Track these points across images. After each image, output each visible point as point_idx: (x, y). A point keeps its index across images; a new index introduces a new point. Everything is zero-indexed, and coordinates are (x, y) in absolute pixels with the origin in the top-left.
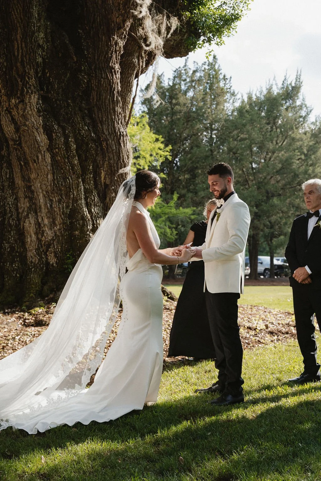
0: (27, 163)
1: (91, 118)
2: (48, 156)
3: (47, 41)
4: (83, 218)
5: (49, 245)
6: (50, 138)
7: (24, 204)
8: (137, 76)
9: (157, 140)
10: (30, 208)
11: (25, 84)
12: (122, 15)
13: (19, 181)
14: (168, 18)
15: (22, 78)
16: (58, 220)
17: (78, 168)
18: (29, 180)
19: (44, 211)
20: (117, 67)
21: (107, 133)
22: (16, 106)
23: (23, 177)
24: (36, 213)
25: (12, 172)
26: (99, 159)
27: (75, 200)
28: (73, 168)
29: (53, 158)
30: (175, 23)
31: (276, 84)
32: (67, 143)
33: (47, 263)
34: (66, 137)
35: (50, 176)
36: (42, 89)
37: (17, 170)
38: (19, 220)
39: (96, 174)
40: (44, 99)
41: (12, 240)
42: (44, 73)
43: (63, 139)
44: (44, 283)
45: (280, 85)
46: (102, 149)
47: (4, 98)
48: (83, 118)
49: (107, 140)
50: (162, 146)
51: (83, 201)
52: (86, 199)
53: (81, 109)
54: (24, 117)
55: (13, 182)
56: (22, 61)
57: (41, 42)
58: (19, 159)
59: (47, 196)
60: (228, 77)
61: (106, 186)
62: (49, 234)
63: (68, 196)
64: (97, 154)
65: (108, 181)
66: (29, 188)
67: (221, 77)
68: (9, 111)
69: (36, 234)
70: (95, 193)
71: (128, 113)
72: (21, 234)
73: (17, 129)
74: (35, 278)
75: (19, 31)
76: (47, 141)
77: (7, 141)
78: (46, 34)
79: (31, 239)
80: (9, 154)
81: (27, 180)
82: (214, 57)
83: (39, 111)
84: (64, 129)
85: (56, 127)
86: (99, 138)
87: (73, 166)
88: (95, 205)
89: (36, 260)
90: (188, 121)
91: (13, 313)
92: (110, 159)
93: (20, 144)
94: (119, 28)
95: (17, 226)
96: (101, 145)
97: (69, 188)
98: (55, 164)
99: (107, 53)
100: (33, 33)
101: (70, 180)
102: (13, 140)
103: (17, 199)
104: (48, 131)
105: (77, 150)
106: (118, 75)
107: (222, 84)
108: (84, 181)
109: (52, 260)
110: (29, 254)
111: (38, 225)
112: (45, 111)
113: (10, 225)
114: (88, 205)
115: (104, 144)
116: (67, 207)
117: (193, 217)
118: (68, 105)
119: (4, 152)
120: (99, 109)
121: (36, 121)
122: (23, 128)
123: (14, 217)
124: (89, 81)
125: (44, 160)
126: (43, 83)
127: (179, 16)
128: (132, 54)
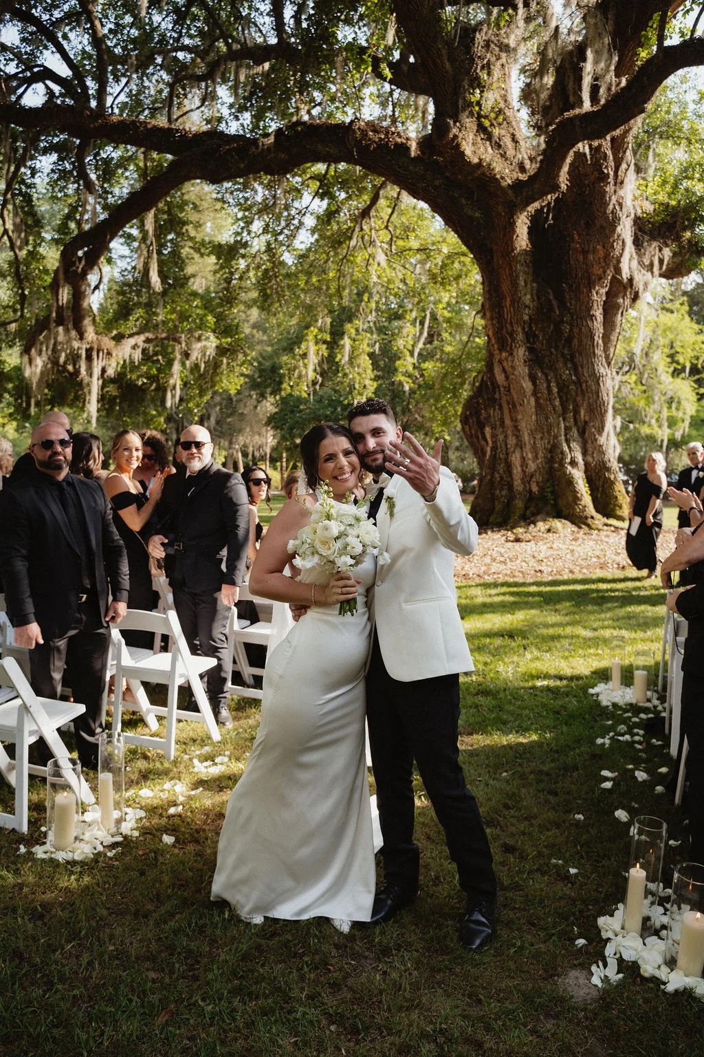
0: (514, 406)
1: (572, 362)
2: (532, 401)
3: (534, 301)
4: (562, 453)
5: (532, 476)
6: (534, 384)
7: (512, 441)
8: (622, 314)
10: (517, 445)
11: (513, 340)
12: (603, 267)
13: (508, 422)
14: (660, 250)
15: (511, 335)
16: (541, 454)
17: (559, 409)
18: (516, 421)
19: (528, 447)
20: (598, 313)
21: (586, 375)
22: (506, 359)
23: (512, 418)
24: (521, 448)
25: (502, 414)
26: (579, 399)
27: (556, 437)
28: (554, 409)
29: (537, 401)
30: (667, 253)
32: (549, 388)
33: (530, 491)
34: (549, 382)
35: (534, 417)
36: (528, 341)
37: (506, 411)
38: (507, 454)
39: (576, 412)
40: (531, 350)
41: (501, 471)
42: (530, 327)
43: (545, 385)
44: (526, 508)
46: (582, 390)
47: (497, 352)
48: (565, 364)
49: (586, 382)
51: (563, 437)
52: (566, 435)
53: (563, 355)
54: (513, 367)
55: (503, 422)
56: (511, 322)
57: (528, 303)
58: (508, 403)
59: (532, 434)
61: (586, 422)
62: (532, 466)
63: (549, 432)
64: (577, 395)
65: (587, 419)
66: (516, 427)
68: (500, 362)
69: (522, 466)
70: (574, 430)
72: (509, 466)
73: (507, 378)
74: (519, 503)
75: (508, 299)
76: (532, 387)
77: (499, 386)
78: (532, 295)
79: (517, 471)
80: (501, 398)
81: (514, 420)
83: (525, 362)
84: (546, 375)
85: (540, 374)
86: (579, 379)
87: (554, 407)
88: (574, 441)
89: (521, 488)
91: (499, 531)
92: (589, 398)
93: (509, 391)
94: (600, 278)
95: (506, 460)
96: (581, 386)
97: (550, 427)
98: (539, 406)
99: (588, 303)
100: (520, 298)
101: (551, 420)
102: (504, 386)
103: (506, 436)
104: (533, 378)
105: (558, 393)
106: (601, 320)
108: (564, 420)
109: (535, 489)
110: (516, 483)
111: (523, 458)
112: (530, 360)
113: (500, 459)
114: (568, 441)
115: (584, 385)
116: (549, 443)
118: (552, 353)
119: (497, 396)
120: (580, 354)
121: (522, 370)
122: (511, 377)
123: (504, 451)
124: (571, 330)
125: (529, 403)
126: (530, 337)
127: (678, 238)
128: (616, 296)
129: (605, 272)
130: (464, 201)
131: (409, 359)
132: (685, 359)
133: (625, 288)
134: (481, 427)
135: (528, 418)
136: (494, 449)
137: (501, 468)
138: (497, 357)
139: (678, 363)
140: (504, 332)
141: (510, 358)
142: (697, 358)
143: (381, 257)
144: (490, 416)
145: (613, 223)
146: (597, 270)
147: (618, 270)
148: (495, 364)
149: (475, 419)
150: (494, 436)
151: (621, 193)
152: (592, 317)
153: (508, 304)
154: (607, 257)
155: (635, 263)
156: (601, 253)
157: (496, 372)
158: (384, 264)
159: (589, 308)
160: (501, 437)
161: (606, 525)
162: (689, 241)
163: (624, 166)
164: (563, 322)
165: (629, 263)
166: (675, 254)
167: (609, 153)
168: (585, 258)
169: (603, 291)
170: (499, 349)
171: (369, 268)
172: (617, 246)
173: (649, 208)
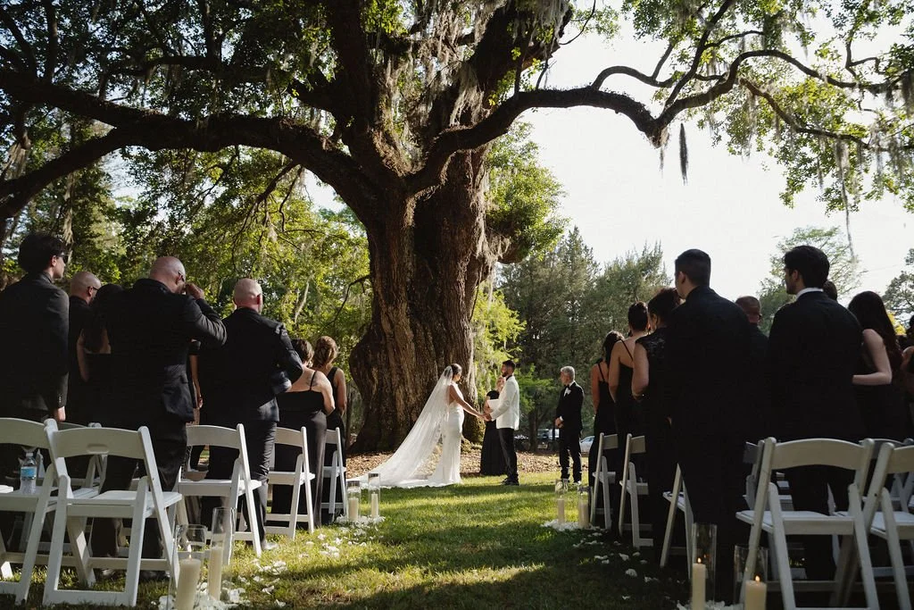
0: (398, 350)
1: (443, 317)
2: (413, 344)
3: (414, 267)
6: (415, 333)
7: (396, 379)
8: (478, 284)
9: (513, 316)
10: (400, 382)
11: (398, 296)
12: (465, 246)
13: (392, 363)
14: (502, 239)
15: (397, 292)
16: (419, 390)
17: (433, 353)
18: (400, 362)
19: (410, 383)
20: (462, 280)
21: (454, 328)
22: (392, 311)
23: (396, 361)
24: (404, 385)
25: (387, 356)
26: (449, 346)
27: (431, 376)
28: (430, 354)
29: (416, 346)
31: (637, 254)
32: (426, 336)
34: (426, 332)
35: (414, 359)
36: (409, 299)
37: (391, 354)
38: (392, 390)
39: (447, 357)
40: (411, 305)
41: (387, 404)
42: (411, 288)
43: (423, 333)
45: (640, 256)
46: (451, 339)
47: (383, 305)
48: (438, 318)
49: (454, 333)
50: (518, 321)
53: (436, 312)
54: (397, 318)
55: (389, 363)
56: (397, 282)
57: (409, 269)
58: (393, 348)
59: (413, 372)
60: (589, 248)
62: (413, 400)
63: (426, 374)
64: (447, 343)
66: (400, 367)
67: (583, 248)
68: (387, 314)
69: (404, 400)
71: (471, 311)
72: (394, 400)
73: (392, 327)
74: (403, 431)
75: (396, 264)
76: (412, 335)
77: (385, 335)
78: (413, 263)
79: (400, 403)
80: (386, 344)
81: (398, 361)
82: (576, 229)
83: (407, 315)
84: (424, 326)
85: (419, 325)
86: (449, 331)
87: (430, 351)
89: (403, 418)
90: (547, 293)
92: (456, 347)
93: (394, 337)
94: (464, 254)
95: (390, 394)
96: (450, 336)
97: (427, 367)
98: (418, 351)
99: (455, 272)
100: (405, 263)
101: (428, 362)
102: (389, 334)
103: (391, 375)
104: (413, 328)
105: (433, 341)
106: (463, 286)
107: (583, 255)
108: (437, 362)
110: (399, 414)
111: (406, 393)
112: (411, 314)
113: (385, 394)
115: (453, 336)
116: (426, 380)
117: (550, 388)
118: (427, 309)
119: (383, 342)
120: (449, 311)
121: (405, 321)
122: (396, 326)
123: (389, 388)
124: (442, 292)
125: (410, 348)
126: (411, 295)
127: (513, 235)
128: (474, 269)
129: (467, 250)
130: (363, 187)
131: (289, 320)
132: (502, 336)
133: (480, 264)
134: (369, 368)
135: (409, 361)
136: (381, 385)
137: (387, 401)
138: (384, 310)
139: (497, 339)
140: (391, 290)
141: (395, 311)
142: (512, 335)
143: (273, 235)
144: (376, 359)
145: (473, 213)
146: (461, 248)
147: (475, 249)
148: (383, 316)
149: (363, 361)
150: (380, 375)
151: (478, 194)
152: (458, 284)
153: (395, 267)
154: (468, 238)
155: (486, 247)
156: (465, 235)
157: (383, 322)
158: (275, 240)
159: (456, 277)
160: (386, 376)
161: (473, 448)
162: (520, 237)
163: (479, 176)
164: (436, 285)
165: (482, 245)
166: (512, 245)
167: (471, 165)
168: (453, 238)
169: (465, 264)
170: (385, 304)
171: (262, 243)
172: (477, 232)
173: (497, 208)
